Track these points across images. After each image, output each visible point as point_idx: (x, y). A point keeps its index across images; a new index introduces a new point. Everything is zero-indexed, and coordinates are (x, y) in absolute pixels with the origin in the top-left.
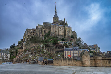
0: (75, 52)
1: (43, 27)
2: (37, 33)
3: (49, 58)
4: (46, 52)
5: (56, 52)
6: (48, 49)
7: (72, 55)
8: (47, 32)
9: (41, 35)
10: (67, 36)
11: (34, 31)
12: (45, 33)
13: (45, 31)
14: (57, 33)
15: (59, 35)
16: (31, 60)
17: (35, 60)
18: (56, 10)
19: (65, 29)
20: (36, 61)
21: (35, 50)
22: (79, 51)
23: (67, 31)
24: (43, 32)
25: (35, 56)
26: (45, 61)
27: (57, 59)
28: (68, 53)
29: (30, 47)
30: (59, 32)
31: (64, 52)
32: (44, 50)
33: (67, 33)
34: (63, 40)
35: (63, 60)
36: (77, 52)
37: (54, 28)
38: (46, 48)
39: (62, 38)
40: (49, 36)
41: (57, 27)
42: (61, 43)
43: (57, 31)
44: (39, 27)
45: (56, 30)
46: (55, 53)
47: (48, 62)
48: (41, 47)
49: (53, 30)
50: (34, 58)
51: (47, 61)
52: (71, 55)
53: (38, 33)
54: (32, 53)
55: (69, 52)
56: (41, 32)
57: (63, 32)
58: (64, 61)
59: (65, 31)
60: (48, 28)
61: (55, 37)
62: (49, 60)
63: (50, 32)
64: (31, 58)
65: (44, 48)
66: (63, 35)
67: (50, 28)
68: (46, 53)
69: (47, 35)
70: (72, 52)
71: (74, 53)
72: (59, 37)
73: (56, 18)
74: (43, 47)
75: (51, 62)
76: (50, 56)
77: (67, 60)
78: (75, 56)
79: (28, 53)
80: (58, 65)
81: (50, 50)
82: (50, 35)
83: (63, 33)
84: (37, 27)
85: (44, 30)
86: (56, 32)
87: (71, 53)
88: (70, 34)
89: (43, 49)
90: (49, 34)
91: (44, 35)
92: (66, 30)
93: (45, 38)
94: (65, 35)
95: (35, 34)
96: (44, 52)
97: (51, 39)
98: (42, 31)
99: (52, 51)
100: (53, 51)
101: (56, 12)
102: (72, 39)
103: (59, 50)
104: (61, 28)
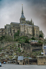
1: (12, 27)
4: (23, 51)
5: (32, 51)
8: (16, 31)
9: (11, 35)
11: (3, 30)
12: (14, 32)
13: (14, 30)
14: (26, 33)
15: (28, 34)
16: (8, 60)
17: (13, 60)
18: (22, 11)
19: (33, 29)
20: (15, 61)
21: (11, 49)
24: (12, 32)
25: (12, 55)
26: (26, 60)
27: (41, 57)
30: (28, 32)
33: (35, 33)
34: (33, 39)
38: (22, 47)
39: (31, 37)
40: (19, 35)
42: (33, 42)
44: (8, 27)
48: (17, 45)
49: (22, 30)
50: (12, 58)
51: (28, 60)
53: (7, 33)
54: (8, 52)
56: (10, 31)
57: (32, 31)
60: (16, 28)
64: (8, 57)
66: (32, 34)
67: (19, 28)
72: (29, 37)
73: (23, 19)
74: (19, 46)
79: (3, 52)
80: (42, 64)
81: (26, 48)
82: (20, 34)
84: (6, 27)
85: (13, 29)
86: (25, 31)
88: (38, 33)
89: (19, 48)
91: (13, 34)
92: (35, 30)
93: (14, 37)
95: (4, 34)
96: (21, 51)
99: (28, 50)
100: (29, 49)
101: (22, 13)
102: (41, 38)
103: (35, 48)
104: (30, 28)
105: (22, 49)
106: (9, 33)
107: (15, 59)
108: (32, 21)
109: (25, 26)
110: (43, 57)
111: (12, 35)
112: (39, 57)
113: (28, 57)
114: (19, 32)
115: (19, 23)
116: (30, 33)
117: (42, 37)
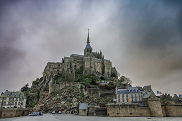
0: (134, 95)
1: (73, 60)
2: (63, 69)
4: (87, 95)
5: (100, 96)
6: (90, 92)
8: (78, 67)
9: (70, 72)
10: (106, 75)
11: (59, 66)
12: (75, 69)
13: (75, 66)
14: (93, 69)
15: (95, 72)
16: (65, 108)
17: (73, 108)
18: (88, 40)
19: (103, 64)
20: (75, 110)
21: (70, 92)
22: (140, 94)
23: (106, 67)
24: (73, 68)
25: (71, 101)
27: (113, 105)
28: (123, 97)
29: (61, 88)
30: (95, 68)
31: (117, 95)
32: (84, 93)
33: (106, 70)
34: (102, 79)
35: (122, 108)
36: (137, 95)
37: (89, 63)
38: (86, 90)
39: (100, 76)
40: (82, 73)
41: (93, 61)
42: (102, 84)
43: (93, 67)
44: (66, 61)
45: (92, 65)
48: (79, 87)
49: (87, 66)
50: (71, 105)
51: (95, 109)
53: (65, 69)
54: (65, 98)
55: (125, 95)
56: (69, 67)
57: (101, 68)
58: (124, 109)
59: (103, 68)
60: (79, 62)
61: (91, 75)
62: (97, 108)
63: (82, 67)
64: (65, 105)
65: (84, 89)
66: (101, 72)
67: (83, 63)
68: (88, 97)
69: (80, 72)
70: (130, 95)
71: (132, 97)
72: (96, 75)
73: (88, 50)
74: (82, 88)
77: (128, 107)
79: (58, 97)
81: (92, 91)
82: (84, 72)
83: (101, 70)
84: (63, 61)
85: (74, 64)
86: (91, 67)
87: (127, 97)
88: (110, 71)
89: (82, 91)
90: (82, 71)
91: (74, 71)
93: (76, 75)
94: (103, 72)
95: (61, 70)
96: (84, 96)
97: (85, 77)
99: (95, 95)
100: (96, 93)
101: (88, 42)
102: (114, 78)
103: (105, 92)
104: (98, 63)
105: (85, 93)
106: (68, 70)
107: (75, 108)
108: (101, 53)
109: (91, 60)
110: (116, 105)
111: (72, 72)
112: (111, 105)
113: (94, 105)
114: (82, 68)
115: (83, 55)
116: (99, 70)
117: (115, 76)
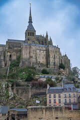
0: (67, 94)
1: (7, 49)
3: (18, 108)
5: (32, 96)
6: (17, 91)
7: (63, 100)
8: (14, 58)
9: (4, 65)
10: (51, 66)
12: (10, 60)
13: (10, 56)
14: (33, 60)
15: (37, 63)
18: (30, 17)
19: (47, 51)
22: (75, 93)
23: (51, 56)
26: (11, 113)
28: (55, 97)
30: (36, 58)
31: (48, 95)
32: (10, 93)
33: (51, 60)
34: (44, 72)
35: (46, 111)
36: (72, 94)
37: (28, 51)
38: (13, 89)
39: (42, 69)
40: (18, 66)
41: (33, 48)
42: (42, 79)
43: (34, 57)
45: (32, 54)
46: (30, 97)
47: (17, 115)
48: (4, 86)
49: (25, 55)
51: (16, 113)
52: (60, 100)
55: (57, 95)
57: (45, 57)
58: (48, 113)
59: (48, 57)
60: (15, 51)
61: (29, 68)
62: (18, 112)
63: (19, 58)
65: (10, 88)
66: (45, 63)
67: (20, 51)
68: (14, 98)
69: (15, 64)
70: (62, 95)
71: (66, 97)
72: (38, 68)
73: (30, 32)
74: (7, 87)
75: (22, 115)
76: (21, 103)
77: (54, 110)
78: (68, 101)
81: (20, 91)
82: (21, 64)
83: (45, 60)
85: (9, 54)
86: (31, 57)
87: (60, 97)
88: (57, 60)
89: (8, 91)
90: (19, 63)
91: (9, 63)
92: (50, 54)
93: (10, 69)
94: (48, 63)
96: (9, 97)
97: (21, 71)
98: (4, 56)
99: (24, 95)
100: (26, 93)
101: (30, 21)
102: (62, 70)
104: (41, 50)
108: (47, 36)
111: (6, 65)
113: (22, 107)
